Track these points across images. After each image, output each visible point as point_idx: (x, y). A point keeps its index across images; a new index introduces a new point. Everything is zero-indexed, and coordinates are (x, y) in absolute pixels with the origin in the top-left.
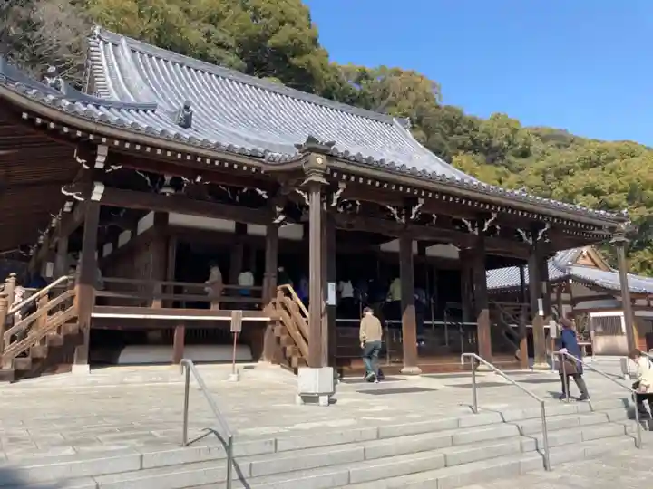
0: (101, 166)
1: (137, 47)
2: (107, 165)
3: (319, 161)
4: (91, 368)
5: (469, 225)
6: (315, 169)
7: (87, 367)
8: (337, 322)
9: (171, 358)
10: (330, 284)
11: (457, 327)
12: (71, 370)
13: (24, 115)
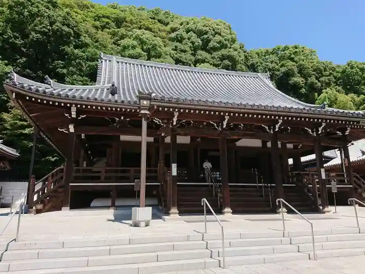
0: (75, 116)
1: (119, 61)
2: (78, 115)
3: (145, 102)
4: (71, 209)
5: (267, 128)
10: (173, 165)
11: (267, 187)
12: (61, 210)
13: (28, 98)
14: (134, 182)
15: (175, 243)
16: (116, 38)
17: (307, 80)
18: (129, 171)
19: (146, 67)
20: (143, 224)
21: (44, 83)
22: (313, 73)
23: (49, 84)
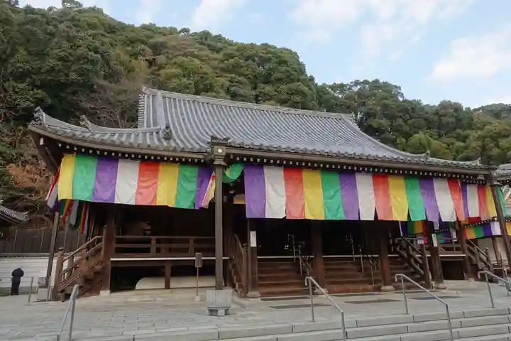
1: (166, 96)
3: (220, 151)
4: (111, 292)
6: (219, 156)
7: (109, 291)
8: (258, 259)
9: (163, 285)
10: (251, 232)
11: (368, 259)
12: (99, 294)
13: (60, 145)
14: (194, 257)
15: (279, 336)
16: (153, 68)
17: (392, 122)
18: (187, 241)
19: (200, 104)
20: (221, 312)
21: (79, 125)
22: (399, 114)
23: (86, 127)
